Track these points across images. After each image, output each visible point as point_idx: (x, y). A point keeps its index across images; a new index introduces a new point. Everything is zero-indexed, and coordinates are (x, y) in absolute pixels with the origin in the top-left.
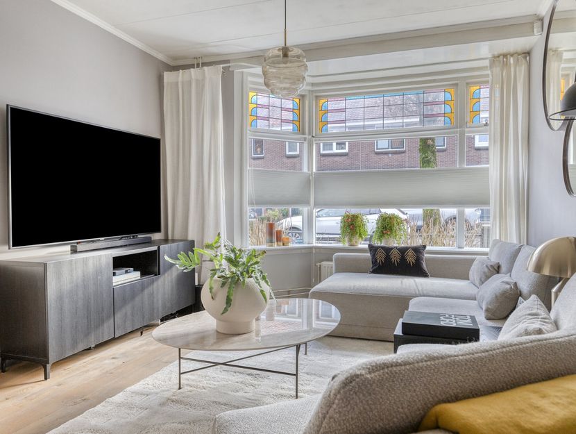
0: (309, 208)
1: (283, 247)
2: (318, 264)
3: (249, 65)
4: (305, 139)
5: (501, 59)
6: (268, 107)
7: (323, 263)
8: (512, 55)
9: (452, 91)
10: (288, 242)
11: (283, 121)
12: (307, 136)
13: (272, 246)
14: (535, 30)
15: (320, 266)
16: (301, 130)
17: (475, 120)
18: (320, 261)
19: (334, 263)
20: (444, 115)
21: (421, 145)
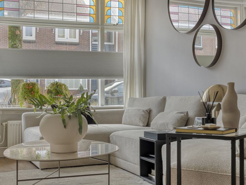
2: (4, 124)
7: (10, 122)
15: (6, 125)
17: (108, 21)
18: (6, 121)
19: (23, 121)
20: (90, 15)
21: (9, 34)
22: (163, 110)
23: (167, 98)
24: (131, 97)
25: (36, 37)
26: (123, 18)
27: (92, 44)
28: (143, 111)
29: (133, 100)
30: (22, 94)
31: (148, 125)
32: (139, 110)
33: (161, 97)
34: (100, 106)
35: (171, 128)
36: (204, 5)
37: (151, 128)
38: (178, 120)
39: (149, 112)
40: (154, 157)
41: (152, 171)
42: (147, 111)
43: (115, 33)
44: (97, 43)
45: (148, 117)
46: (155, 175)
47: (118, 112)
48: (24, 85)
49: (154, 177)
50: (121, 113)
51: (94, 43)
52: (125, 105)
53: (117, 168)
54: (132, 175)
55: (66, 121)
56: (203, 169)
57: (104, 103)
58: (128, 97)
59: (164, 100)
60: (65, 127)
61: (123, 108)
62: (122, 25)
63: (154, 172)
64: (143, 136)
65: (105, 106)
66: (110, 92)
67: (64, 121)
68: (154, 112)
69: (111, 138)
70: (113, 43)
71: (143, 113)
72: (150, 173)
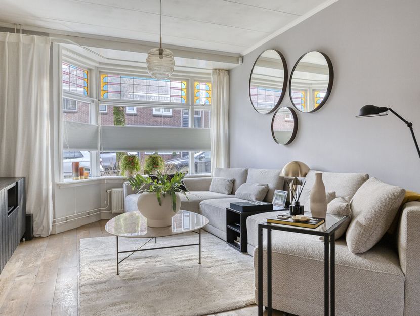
0: (97, 151)
1: (84, 180)
2: (109, 191)
3: (71, 42)
4: (93, 101)
5: (217, 71)
6: (69, 74)
7: (114, 190)
8: (222, 70)
9: (185, 83)
10: (88, 176)
11: (78, 86)
12: (95, 99)
13: (78, 179)
14: (239, 61)
15: (111, 192)
16: (89, 94)
17: (197, 102)
18: (110, 189)
19: (125, 189)
20: (181, 96)
21: (114, 110)
22: (245, 182)
23: (249, 171)
24: (218, 167)
25: (137, 111)
26: (210, 99)
27: (183, 117)
28: (228, 181)
29: (219, 170)
30: (124, 165)
31: (232, 193)
32: (225, 180)
33: (244, 169)
34: (191, 175)
35: (254, 199)
36: (282, 88)
37: (235, 196)
38: (259, 192)
39: (233, 182)
40: (239, 226)
41: (238, 237)
42: (231, 181)
43: (202, 112)
44: (187, 116)
45: (232, 186)
46: (240, 241)
47: (206, 180)
48: (125, 157)
49: (239, 244)
50: (209, 182)
51: (184, 116)
52: (212, 174)
53: (206, 232)
54: (219, 240)
55: (161, 199)
56: (290, 253)
57: (194, 172)
58: (215, 167)
59: (246, 172)
60: (160, 204)
61: (210, 177)
62: (209, 105)
63: (239, 239)
64: (229, 207)
65: (196, 175)
66: (198, 158)
67: (159, 199)
68: (238, 182)
69: (200, 206)
70: (200, 116)
71: (228, 183)
72: (236, 239)
